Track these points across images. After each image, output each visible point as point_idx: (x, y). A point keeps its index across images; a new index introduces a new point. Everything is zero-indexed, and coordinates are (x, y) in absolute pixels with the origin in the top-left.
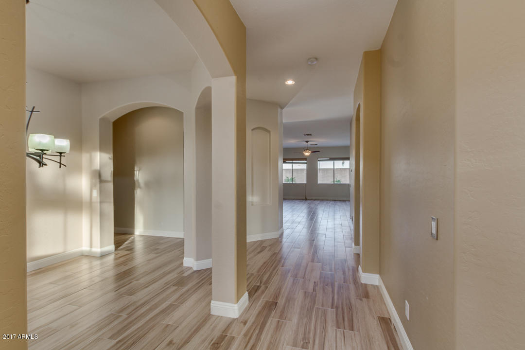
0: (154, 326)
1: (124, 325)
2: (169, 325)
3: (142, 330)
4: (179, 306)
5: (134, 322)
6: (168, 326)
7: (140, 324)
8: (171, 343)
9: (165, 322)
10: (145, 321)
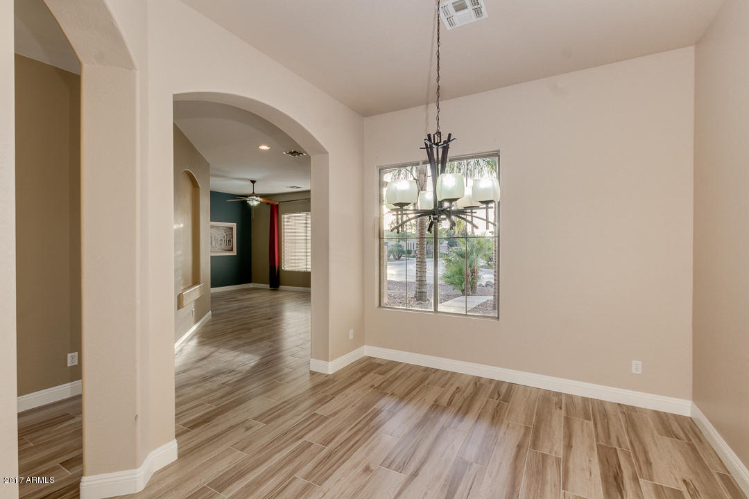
0: (260, 451)
1: (298, 458)
2: (241, 450)
3: (275, 448)
4: (209, 485)
5: (284, 462)
6: (243, 450)
7: (277, 457)
8: (247, 429)
9: (244, 455)
10: (270, 461)
